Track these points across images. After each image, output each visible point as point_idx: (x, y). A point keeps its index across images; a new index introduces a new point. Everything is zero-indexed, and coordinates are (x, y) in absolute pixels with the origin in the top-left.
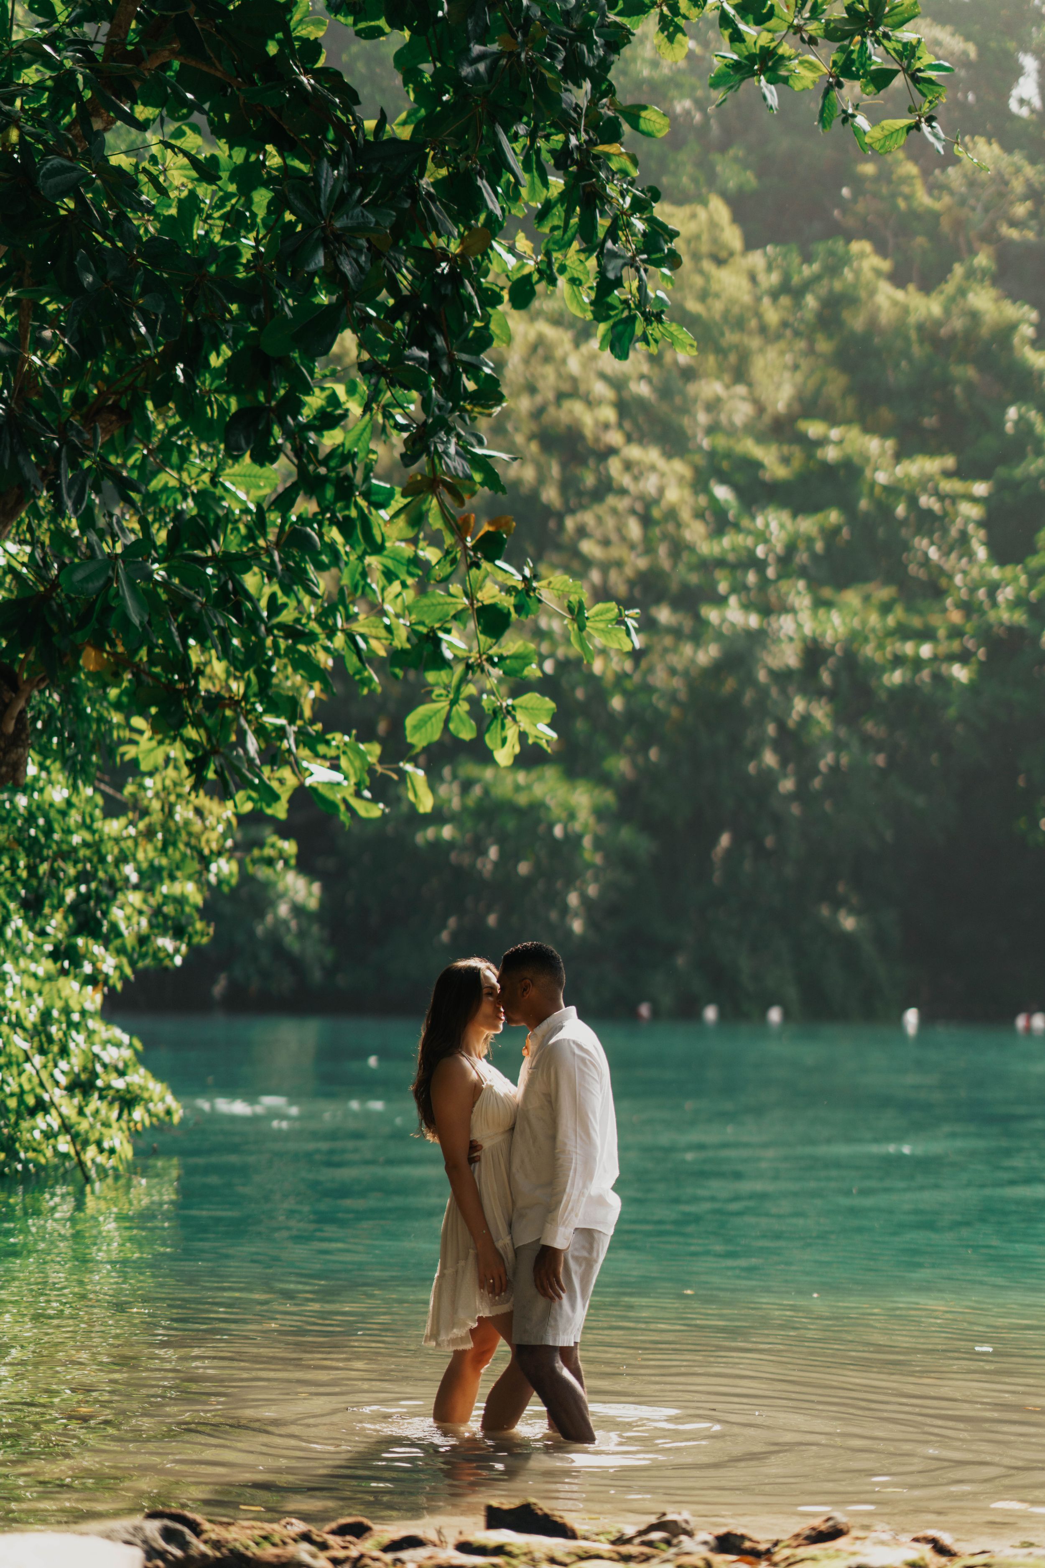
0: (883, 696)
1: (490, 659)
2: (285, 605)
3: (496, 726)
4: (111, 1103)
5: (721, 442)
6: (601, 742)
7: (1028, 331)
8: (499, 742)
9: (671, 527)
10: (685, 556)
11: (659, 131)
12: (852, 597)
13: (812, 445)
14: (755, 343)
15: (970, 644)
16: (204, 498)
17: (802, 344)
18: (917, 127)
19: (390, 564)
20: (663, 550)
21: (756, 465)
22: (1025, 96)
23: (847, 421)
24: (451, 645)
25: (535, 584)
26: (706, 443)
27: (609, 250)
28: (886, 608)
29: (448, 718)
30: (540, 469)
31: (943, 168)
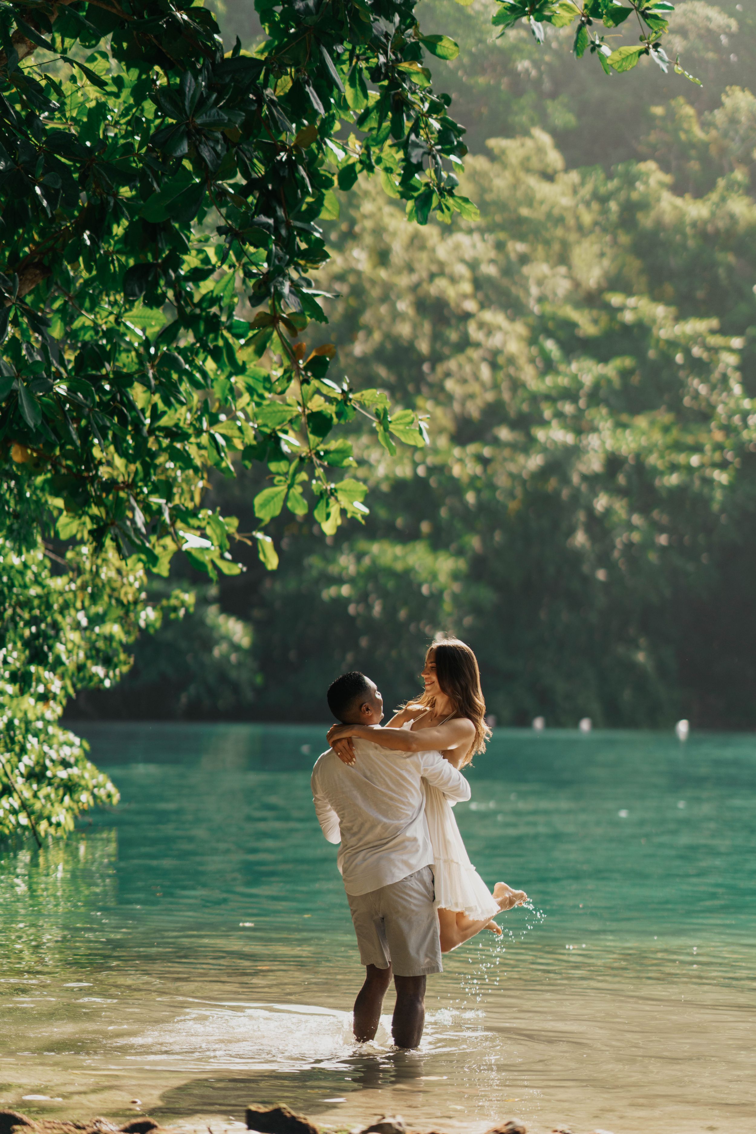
0: (664, 494)
1: (317, 454)
2: (164, 413)
3: (322, 504)
4: (57, 789)
5: (548, 308)
6: (458, 525)
8: (324, 516)
9: (512, 371)
10: (520, 392)
11: (452, 55)
12: (642, 422)
13: (614, 311)
14: (573, 237)
15: (729, 456)
16: (110, 334)
17: (608, 238)
18: (646, 51)
19: (251, 381)
20: (505, 386)
21: (573, 325)
23: (641, 293)
24: (288, 443)
25: (351, 396)
26: (536, 309)
27: (413, 141)
28: (666, 429)
29: (286, 499)
30: (415, 327)
31: (711, 110)
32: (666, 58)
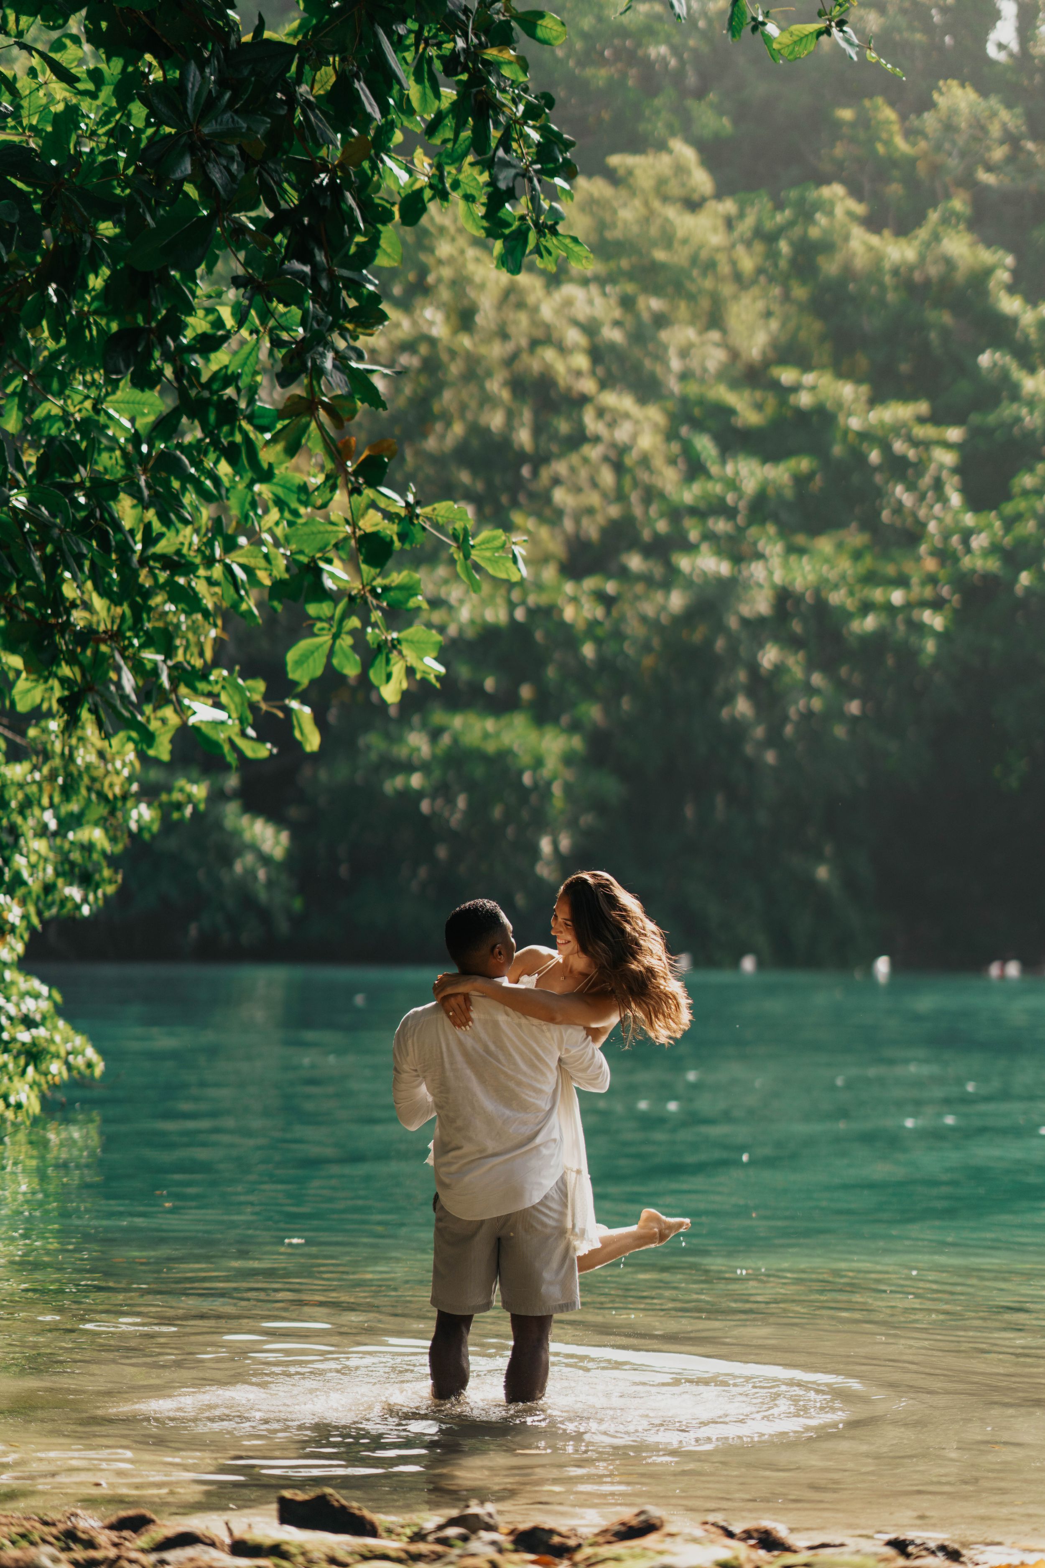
0: (854, 644)
1: (373, 591)
2: (161, 535)
3: (380, 660)
4: (16, 1057)
5: (693, 389)
6: (573, 690)
7: (1003, 276)
8: (384, 677)
9: (644, 475)
10: (657, 502)
11: (556, 38)
12: (825, 545)
13: (784, 392)
14: (727, 289)
15: (945, 591)
16: (86, 426)
17: (777, 291)
18: (827, 31)
19: (280, 492)
20: (635, 497)
21: (729, 412)
22: (1004, 41)
23: (822, 367)
24: (332, 576)
25: (418, 511)
26: (677, 389)
27: (500, 158)
28: (857, 555)
29: (331, 653)
30: (510, 415)
31: (919, 113)
32: (856, 41)
